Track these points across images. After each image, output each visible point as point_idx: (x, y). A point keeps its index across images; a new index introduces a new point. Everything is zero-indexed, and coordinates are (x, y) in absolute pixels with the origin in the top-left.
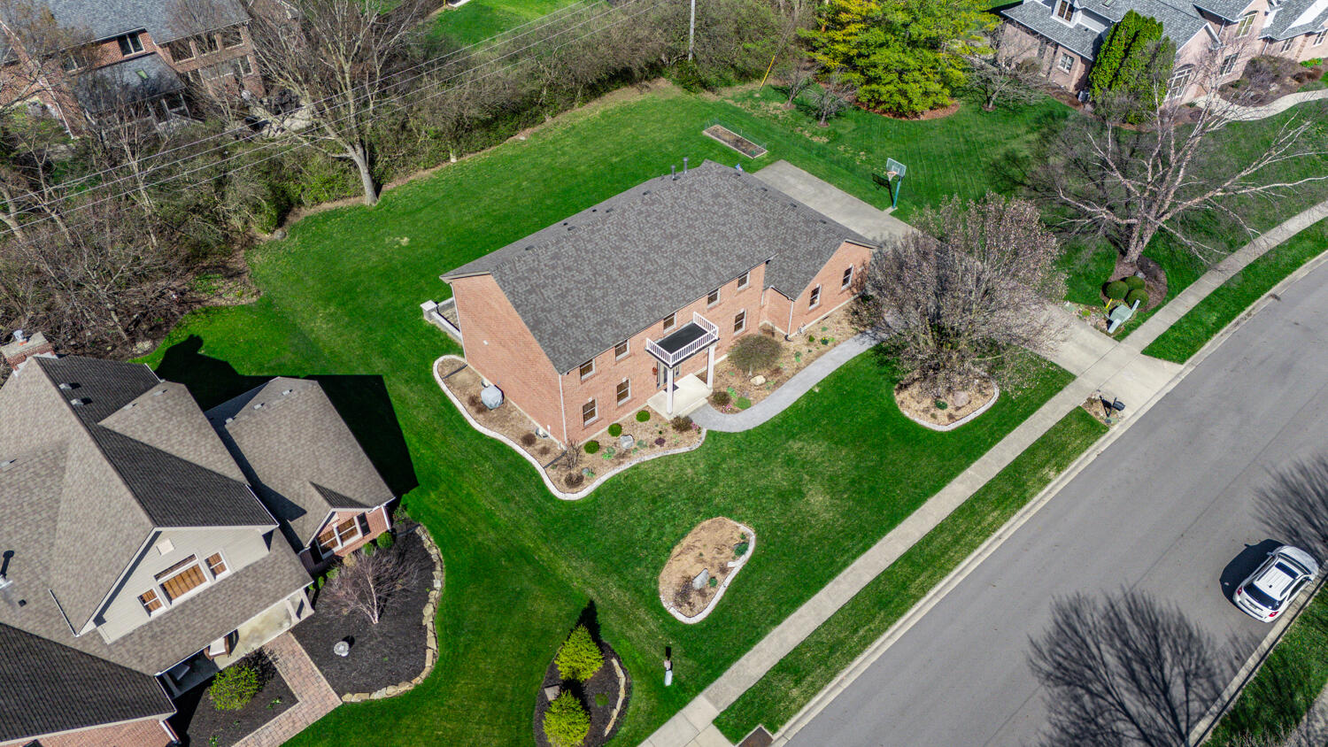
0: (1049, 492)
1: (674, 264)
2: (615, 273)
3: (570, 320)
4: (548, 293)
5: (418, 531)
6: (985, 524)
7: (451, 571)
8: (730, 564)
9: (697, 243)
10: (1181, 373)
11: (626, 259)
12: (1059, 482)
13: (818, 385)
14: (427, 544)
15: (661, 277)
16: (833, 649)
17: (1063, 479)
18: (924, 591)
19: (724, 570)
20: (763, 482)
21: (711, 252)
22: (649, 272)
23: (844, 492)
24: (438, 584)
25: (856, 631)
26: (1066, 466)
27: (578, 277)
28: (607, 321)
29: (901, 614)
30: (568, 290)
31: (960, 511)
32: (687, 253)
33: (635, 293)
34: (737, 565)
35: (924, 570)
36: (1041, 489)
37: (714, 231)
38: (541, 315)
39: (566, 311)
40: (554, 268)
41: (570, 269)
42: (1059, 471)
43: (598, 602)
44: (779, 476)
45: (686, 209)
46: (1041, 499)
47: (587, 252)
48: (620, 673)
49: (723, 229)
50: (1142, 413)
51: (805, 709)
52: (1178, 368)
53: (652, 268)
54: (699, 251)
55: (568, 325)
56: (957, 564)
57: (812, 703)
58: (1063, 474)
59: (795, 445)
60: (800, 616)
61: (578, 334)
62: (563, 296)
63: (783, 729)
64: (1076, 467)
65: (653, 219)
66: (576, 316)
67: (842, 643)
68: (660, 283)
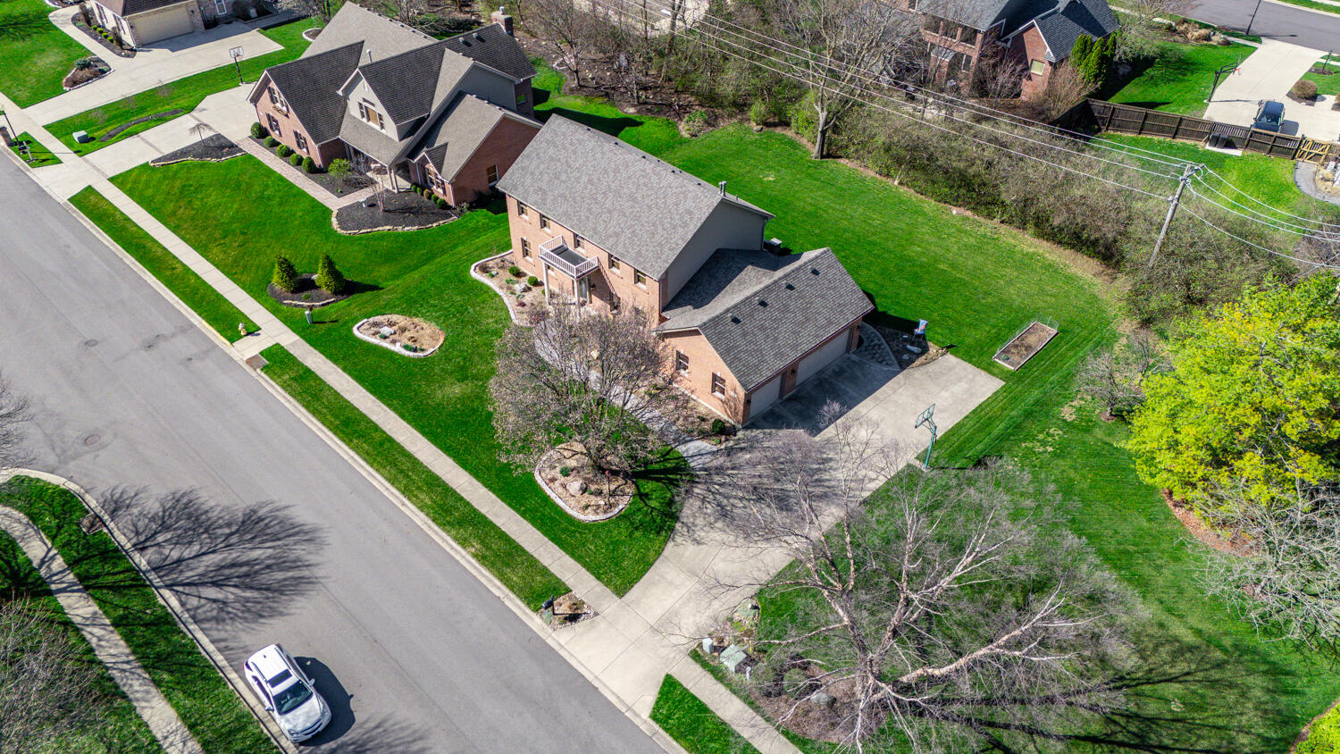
0: (452, 548)
1: (610, 212)
2: (584, 179)
3: (537, 172)
4: (551, 151)
6: (415, 493)
8: (398, 345)
9: (638, 219)
10: (637, 715)
11: (599, 180)
12: (464, 558)
15: (595, 208)
17: (468, 562)
18: (356, 449)
19: (393, 342)
23: (463, 405)
26: (483, 564)
27: (572, 160)
28: (544, 192)
29: (335, 434)
30: (559, 160)
31: (435, 478)
32: (624, 215)
33: (574, 199)
34: (397, 348)
36: (455, 539)
39: (542, 167)
42: (475, 556)
43: (381, 292)
45: (664, 198)
46: (444, 540)
48: (323, 303)
49: (660, 230)
50: (562, 653)
51: (274, 384)
52: (645, 713)
55: (532, 173)
56: (377, 470)
57: (277, 386)
58: (473, 561)
60: (348, 382)
62: (552, 160)
63: (263, 374)
64: (484, 576)
65: (642, 181)
66: (541, 174)
67: (317, 401)
68: (589, 210)
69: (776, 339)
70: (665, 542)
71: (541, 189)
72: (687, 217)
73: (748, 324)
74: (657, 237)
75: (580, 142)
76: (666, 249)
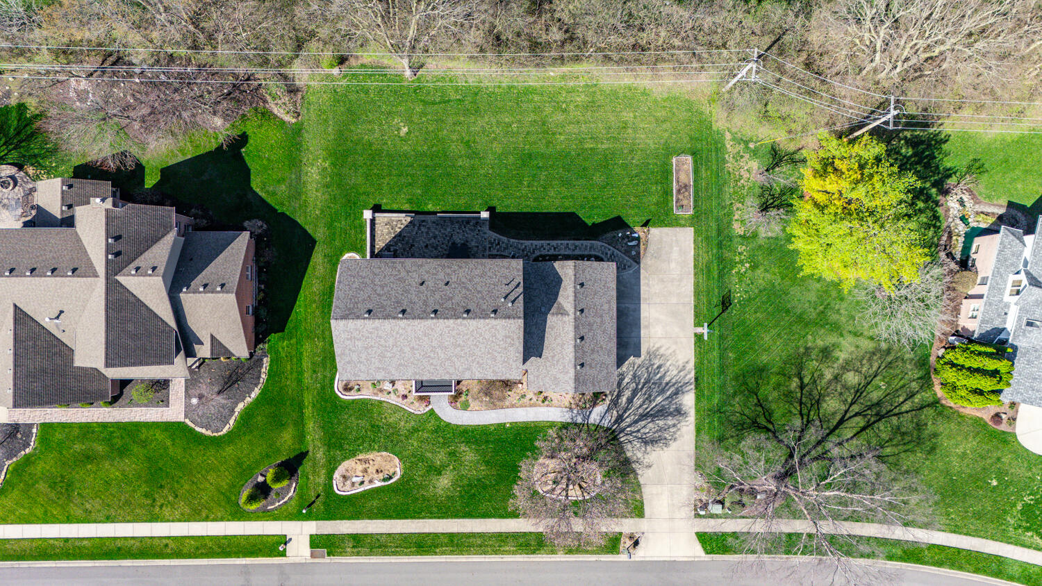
0: (550, 558)
1: (448, 359)
2: (407, 349)
3: (363, 360)
4: (359, 344)
5: (265, 360)
6: (502, 549)
7: (263, 393)
8: (376, 481)
10: (699, 557)
12: (560, 557)
13: (511, 424)
14: (263, 370)
16: (380, 547)
17: (564, 557)
19: (371, 481)
20: (429, 455)
21: (478, 362)
22: (429, 356)
23: (460, 487)
24: (253, 395)
25: (397, 547)
26: (573, 554)
27: (383, 342)
28: (383, 369)
29: (423, 555)
30: (372, 346)
31: (500, 535)
32: (461, 357)
34: (378, 484)
35: (452, 546)
36: (547, 554)
37: (489, 353)
38: (347, 351)
39: (363, 356)
40: (371, 333)
41: (380, 337)
42: (566, 554)
43: (310, 454)
44: (440, 457)
45: (481, 335)
46: (544, 558)
47: (397, 333)
48: (292, 490)
50: (648, 559)
51: (348, 557)
52: (702, 553)
53: (432, 355)
54: (470, 359)
56: (469, 554)
57: (353, 558)
58: (567, 556)
59: (463, 447)
60: (383, 523)
61: (363, 368)
62: (366, 348)
63: (333, 557)
64: (580, 557)
65: (454, 333)
66: (367, 360)
67: (386, 547)
68: (432, 364)
69: (601, 347)
70: (636, 478)
71: (380, 368)
72: (509, 340)
73: (588, 360)
74: (499, 358)
75: (377, 329)
76: (511, 362)
